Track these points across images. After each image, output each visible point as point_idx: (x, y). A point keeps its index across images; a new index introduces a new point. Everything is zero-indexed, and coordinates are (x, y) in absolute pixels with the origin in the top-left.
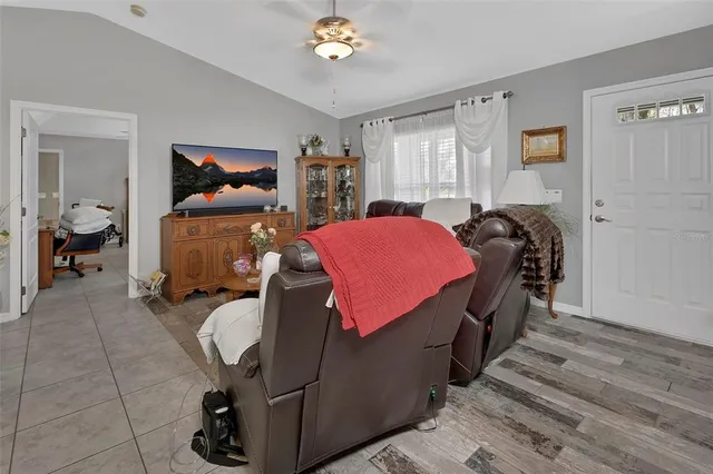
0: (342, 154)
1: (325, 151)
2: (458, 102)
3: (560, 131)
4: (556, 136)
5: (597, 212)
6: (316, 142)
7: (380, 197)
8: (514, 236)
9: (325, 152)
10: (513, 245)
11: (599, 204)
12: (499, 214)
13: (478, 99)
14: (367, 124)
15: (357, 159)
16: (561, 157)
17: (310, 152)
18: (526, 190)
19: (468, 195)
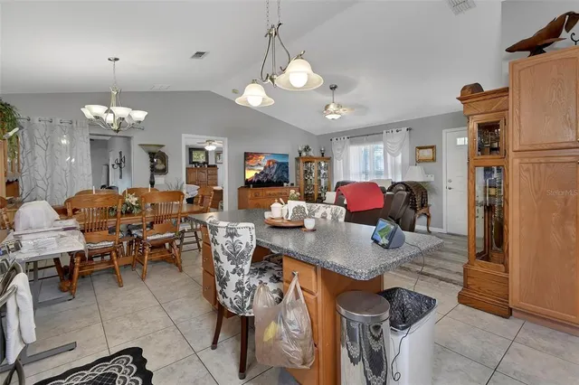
0: (321, 155)
1: (311, 153)
2: (385, 132)
3: (432, 147)
4: (431, 150)
5: (450, 185)
6: (307, 149)
7: (342, 179)
8: (407, 190)
9: (312, 155)
10: (406, 193)
11: (450, 181)
12: (402, 183)
13: (395, 130)
14: (334, 139)
15: (329, 159)
16: (434, 160)
17: (304, 154)
18: (416, 175)
19: (390, 178)
